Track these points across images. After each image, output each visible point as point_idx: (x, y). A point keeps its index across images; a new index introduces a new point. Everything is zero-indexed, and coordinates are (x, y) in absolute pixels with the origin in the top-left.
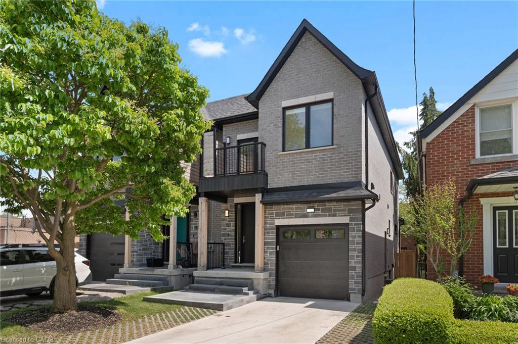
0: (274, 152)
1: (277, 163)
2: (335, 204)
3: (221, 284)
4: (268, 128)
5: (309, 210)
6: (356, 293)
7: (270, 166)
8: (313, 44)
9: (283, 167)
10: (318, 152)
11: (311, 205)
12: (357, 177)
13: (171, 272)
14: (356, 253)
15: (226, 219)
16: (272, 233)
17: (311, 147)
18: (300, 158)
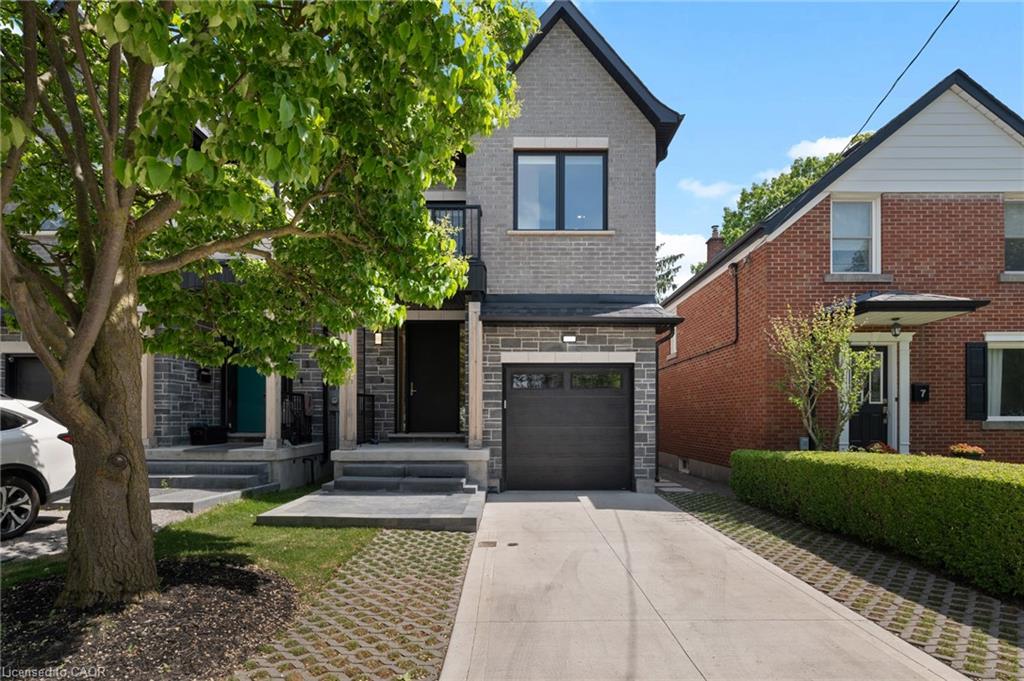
0: (499, 229)
1: (506, 249)
2: (611, 329)
3: (405, 474)
4: (485, 183)
5: (567, 339)
6: (645, 478)
7: (491, 254)
8: (573, 45)
9: (515, 259)
10: (582, 238)
11: (570, 329)
12: (648, 287)
13: (274, 454)
14: (647, 413)
15: (376, 350)
16: (496, 376)
17: (566, 227)
18: (548, 244)
